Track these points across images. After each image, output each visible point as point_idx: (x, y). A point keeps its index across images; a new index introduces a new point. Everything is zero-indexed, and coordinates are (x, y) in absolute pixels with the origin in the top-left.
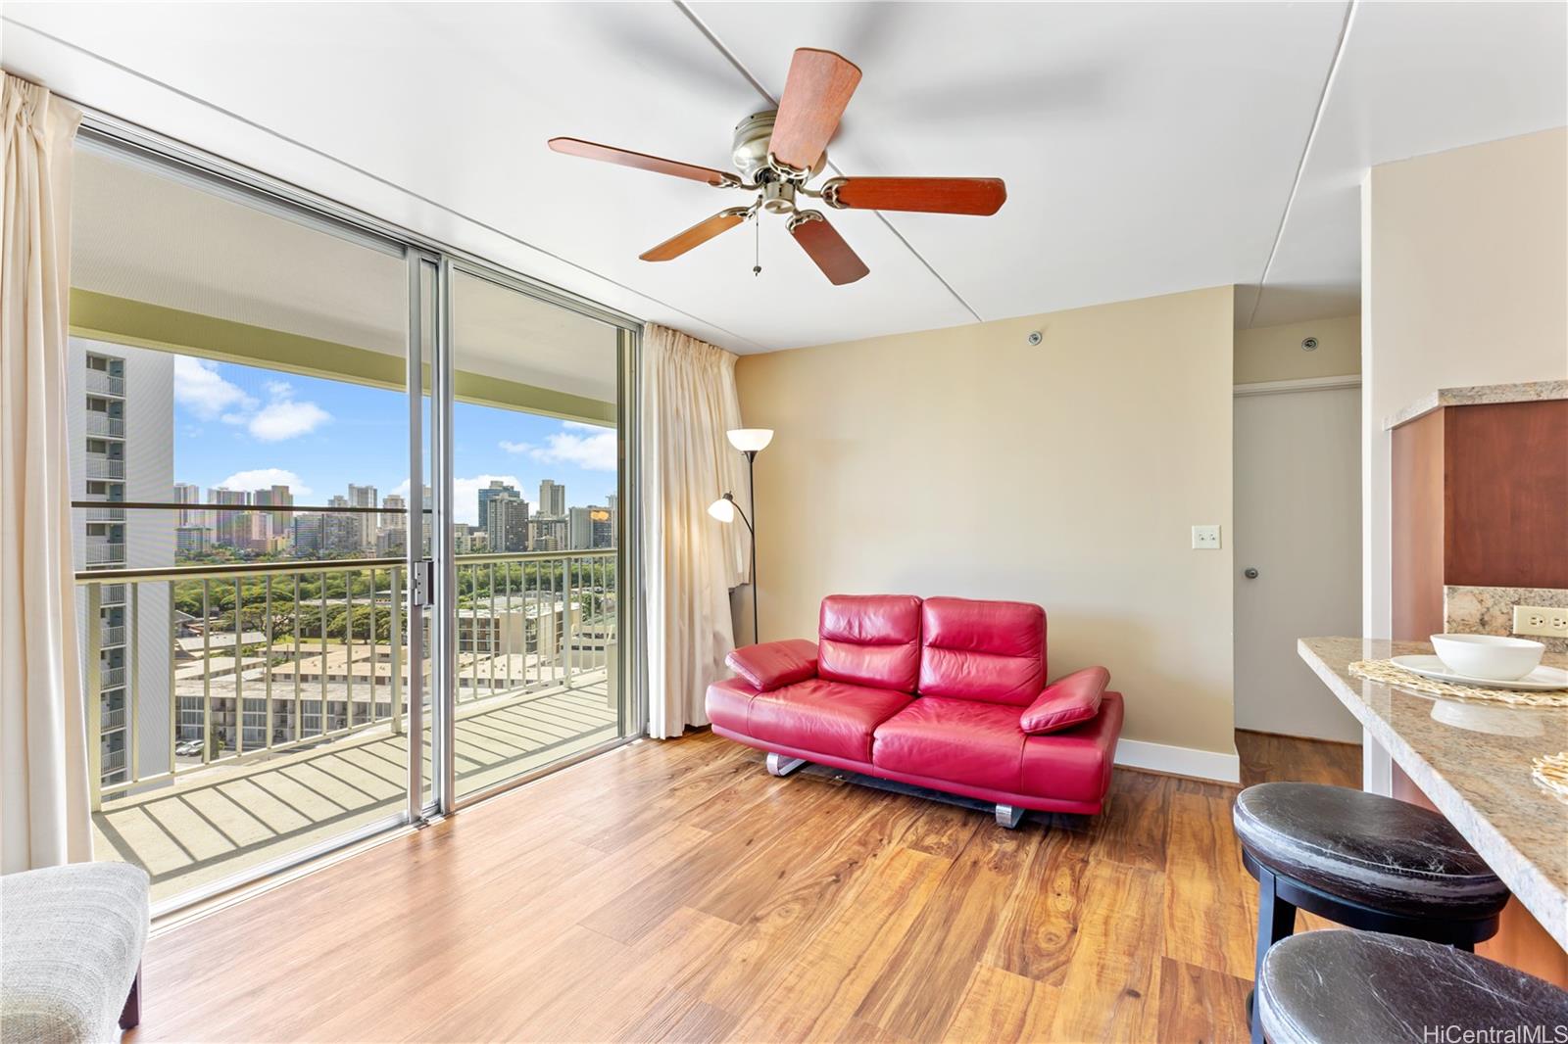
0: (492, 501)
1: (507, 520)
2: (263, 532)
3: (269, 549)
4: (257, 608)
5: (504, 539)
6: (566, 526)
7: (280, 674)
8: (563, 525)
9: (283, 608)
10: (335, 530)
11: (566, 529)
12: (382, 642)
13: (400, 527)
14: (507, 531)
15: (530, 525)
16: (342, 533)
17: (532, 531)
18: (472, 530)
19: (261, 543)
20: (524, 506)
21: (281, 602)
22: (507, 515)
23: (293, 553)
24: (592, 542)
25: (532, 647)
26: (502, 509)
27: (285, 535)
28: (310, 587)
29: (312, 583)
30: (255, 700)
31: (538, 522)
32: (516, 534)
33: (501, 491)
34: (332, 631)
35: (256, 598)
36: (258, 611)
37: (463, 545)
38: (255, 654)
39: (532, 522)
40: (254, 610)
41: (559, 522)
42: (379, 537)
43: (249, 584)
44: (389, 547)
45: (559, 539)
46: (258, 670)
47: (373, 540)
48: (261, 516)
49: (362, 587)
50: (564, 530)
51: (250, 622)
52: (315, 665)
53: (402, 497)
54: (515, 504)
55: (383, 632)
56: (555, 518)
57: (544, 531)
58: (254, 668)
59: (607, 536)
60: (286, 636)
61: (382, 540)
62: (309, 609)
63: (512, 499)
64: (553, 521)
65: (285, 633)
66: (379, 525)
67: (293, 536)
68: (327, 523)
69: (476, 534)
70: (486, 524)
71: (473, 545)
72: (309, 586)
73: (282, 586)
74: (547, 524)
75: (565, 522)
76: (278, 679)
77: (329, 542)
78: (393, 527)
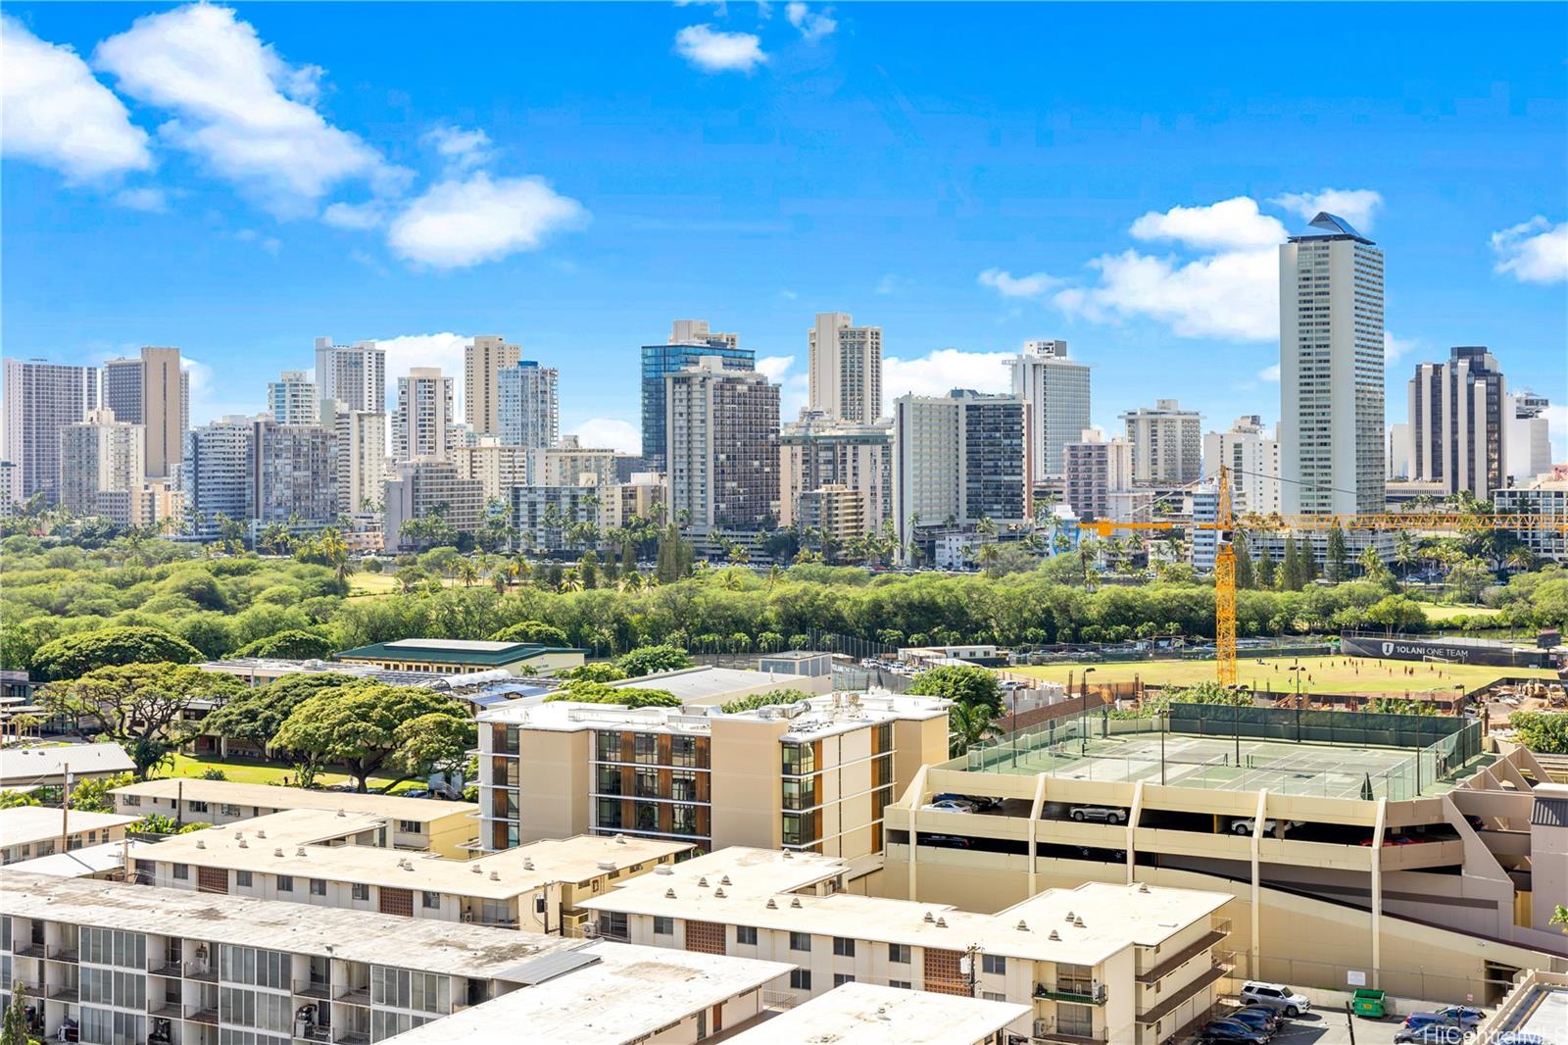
0: (676, 381)
1: (719, 439)
2: (124, 473)
3: (137, 518)
4: (111, 678)
5: (711, 493)
6: (886, 454)
7: (164, 863)
8: (878, 449)
9: (170, 682)
10: (284, 464)
11: (888, 462)
12: (405, 785)
13: (440, 457)
14: (720, 471)
15: (785, 451)
16: (303, 475)
17: (790, 469)
18: (624, 467)
19: (119, 501)
20: (766, 395)
21: (165, 665)
22: (719, 421)
23: (189, 528)
24: (963, 506)
25: (803, 831)
26: (705, 404)
27: (172, 480)
28: (232, 623)
29: (233, 611)
30: (107, 931)
31: (806, 441)
32: (744, 479)
33: (700, 351)
34: (282, 748)
35: (109, 649)
36: (114, 685)
37: (602, 512)
38: (106, 803)
39: (789, 441)
40: (104, 683)
41: (865, 440)
42: (388, 487)
43: (94, 612)
44: (415, 514)
45: (865, 491)
46: (111, 848)
47: (374, 493)
48: (118, 431)
49: (351, 628)
50: (880, 466)
51: (95, 714)
52: (244, 846)
53: (444, 375)
54: (741, 388)
55: (404, 758)
56: (853, 429)
57: (824, 470)
58: (106, 840)
59: (1010, 486)
60: (176, 755)
61: (396, 494)
62: (229, 686)
63: (734, 373)
64: (848, 439)
65: (171, 747)
66: (389, 453)
67: (188, 484)
68: (267, 448)
69: (638, 479)
70: (662, 450)
71: (628, 511)
72: (227, 619)
73: (163, 618)
74: (831, 448)
75: (882, 440)
76: (159, 875)
77: (273, 500)
78: (423, 459)
